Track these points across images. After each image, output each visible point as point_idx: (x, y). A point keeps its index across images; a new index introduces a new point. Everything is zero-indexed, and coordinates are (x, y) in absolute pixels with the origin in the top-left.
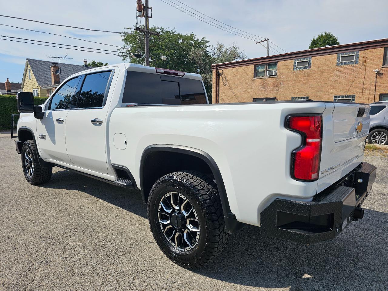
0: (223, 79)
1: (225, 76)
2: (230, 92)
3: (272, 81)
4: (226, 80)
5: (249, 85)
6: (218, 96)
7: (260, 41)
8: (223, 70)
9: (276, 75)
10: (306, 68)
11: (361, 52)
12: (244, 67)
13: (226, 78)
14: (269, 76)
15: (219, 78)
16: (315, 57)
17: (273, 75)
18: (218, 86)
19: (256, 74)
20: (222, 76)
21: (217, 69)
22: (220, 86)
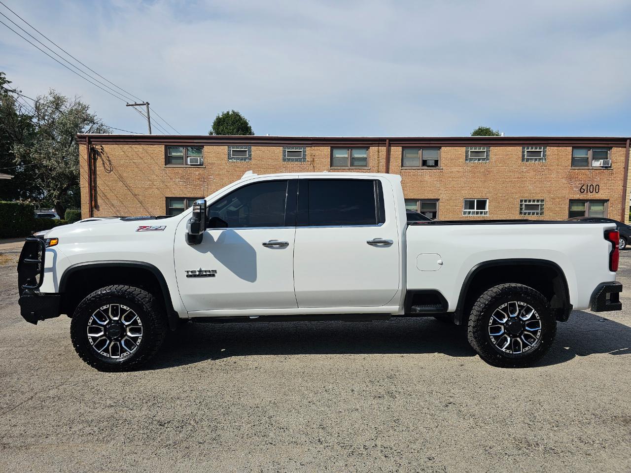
0: (103, 161)
1: (108, 157)
2: (121, 184)
3: (197, 173)
4: (110, 164)
5: (157, 176)
6: (95, 190)
7: (134, 103)
8: (103, 146)
9: (202, 165)
10: (245, 159)
11: (308, 149)
12: (146, 147)
13: (109, 161)
14: (191, 165)
15: (95, 160)
16: (256, 147)
17: (199, 164)
18: (92, 173)
19: (168, 160)
20: (101, 156)
21: (90, 143)
22: (98, 173)
